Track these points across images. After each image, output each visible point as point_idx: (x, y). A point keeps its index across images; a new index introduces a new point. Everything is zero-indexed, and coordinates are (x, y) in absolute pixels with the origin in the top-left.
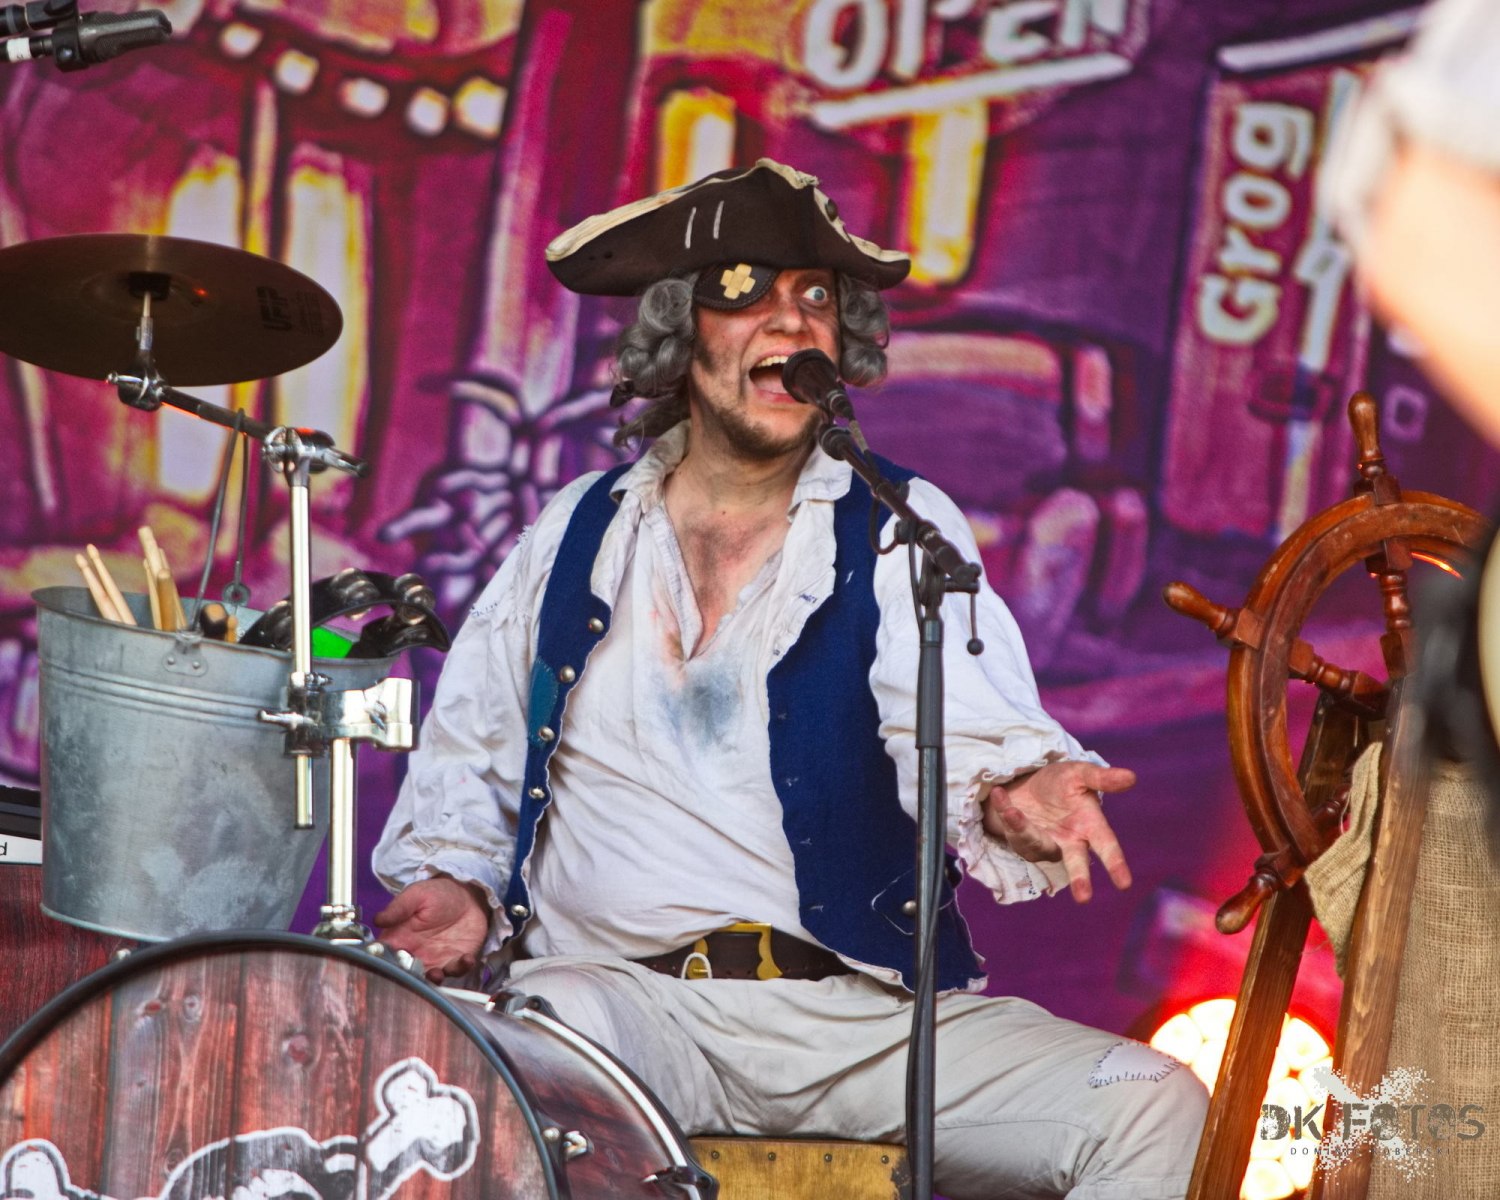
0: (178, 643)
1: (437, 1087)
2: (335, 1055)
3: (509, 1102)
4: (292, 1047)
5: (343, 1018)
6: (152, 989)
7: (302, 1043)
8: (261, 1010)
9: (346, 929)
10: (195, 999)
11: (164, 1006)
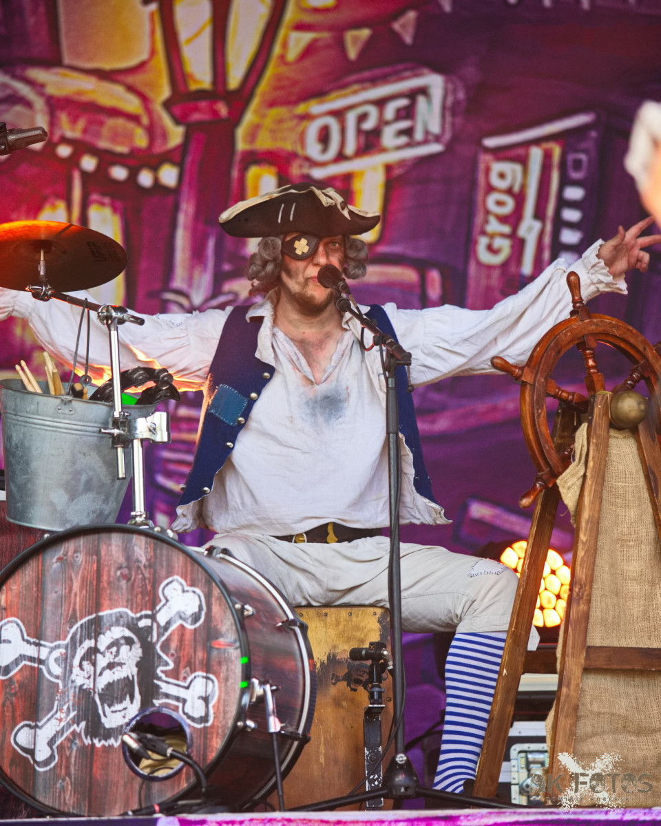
0: (62, 400)
1: (186, 588)
2: (141, 576)
3: (218, 593)
4: (121, 574)
5: (143, 560)
6: (60, 551)
7: (126, 571)
8: (107, 558)
9: (142, 521)
10: (79, 554)
11: (65, 558)
